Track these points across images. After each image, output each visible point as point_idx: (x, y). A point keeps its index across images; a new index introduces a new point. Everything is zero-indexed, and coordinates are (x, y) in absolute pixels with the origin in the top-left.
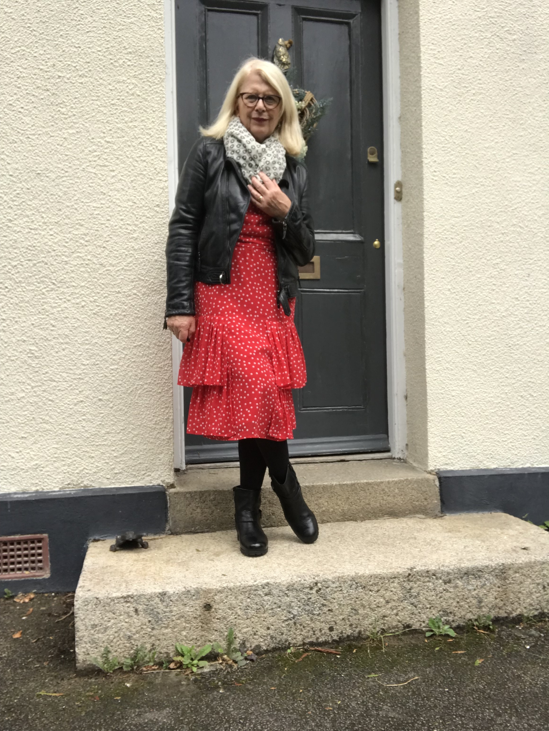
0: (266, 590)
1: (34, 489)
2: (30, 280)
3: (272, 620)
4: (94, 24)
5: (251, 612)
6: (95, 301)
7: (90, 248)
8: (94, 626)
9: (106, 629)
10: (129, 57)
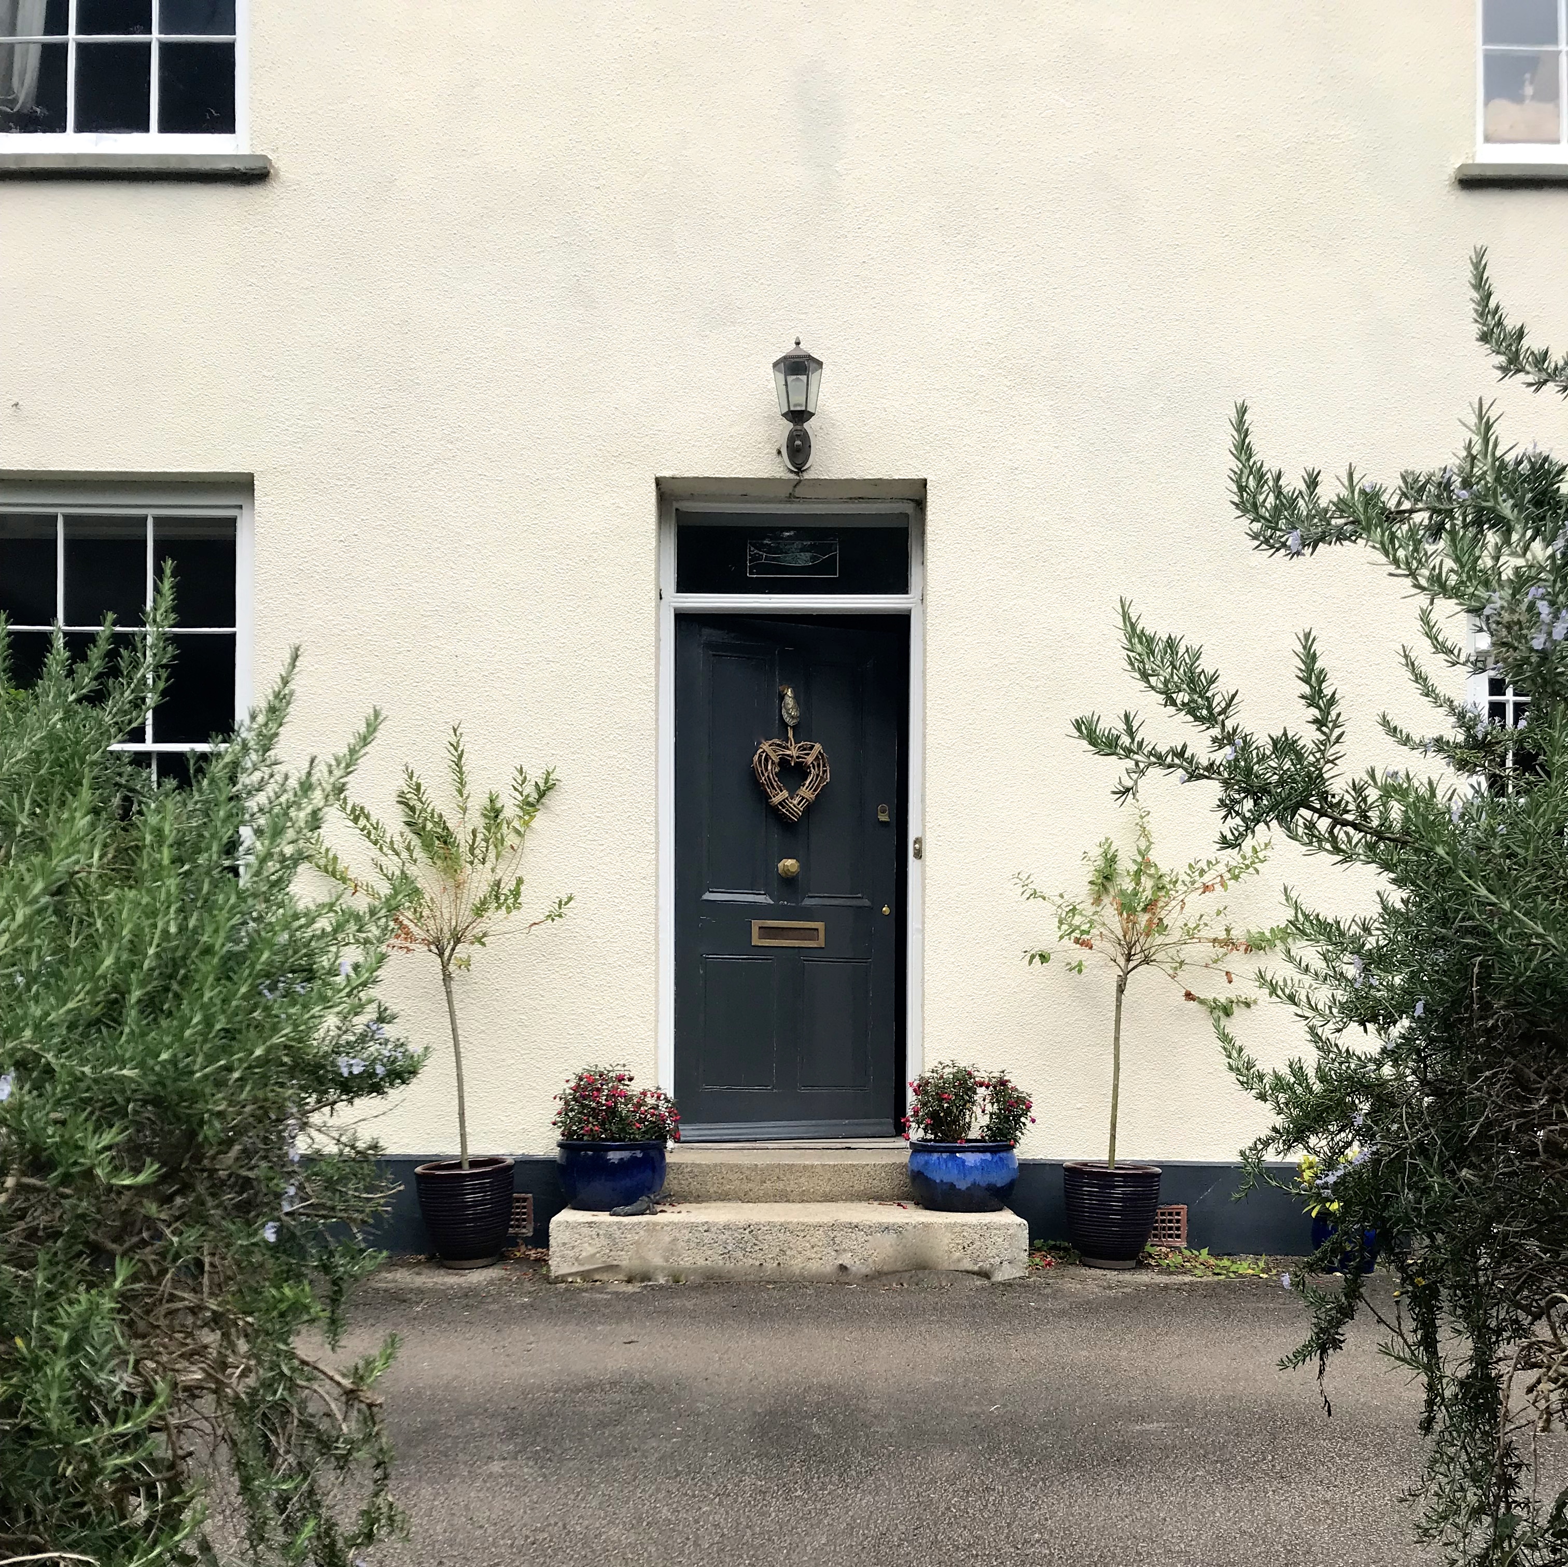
0: (706, 1228)
1: (521, 1152)
2: (522, 952)
3: (710, 1252)
4: (587, 701)
5: (693, 1245)
6: (582, 972)
7: (578, 921)
8: (564, 1244)
9: (573, 1247)
10: (620, 731)
